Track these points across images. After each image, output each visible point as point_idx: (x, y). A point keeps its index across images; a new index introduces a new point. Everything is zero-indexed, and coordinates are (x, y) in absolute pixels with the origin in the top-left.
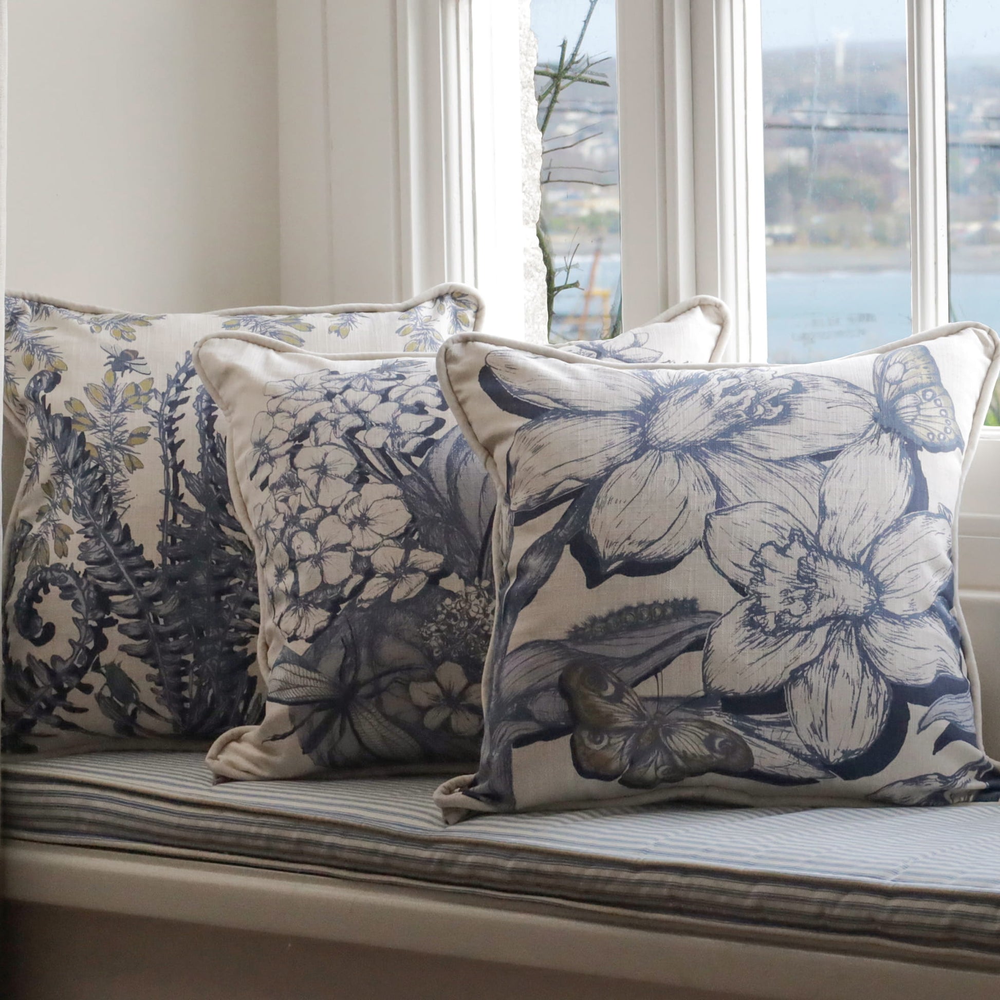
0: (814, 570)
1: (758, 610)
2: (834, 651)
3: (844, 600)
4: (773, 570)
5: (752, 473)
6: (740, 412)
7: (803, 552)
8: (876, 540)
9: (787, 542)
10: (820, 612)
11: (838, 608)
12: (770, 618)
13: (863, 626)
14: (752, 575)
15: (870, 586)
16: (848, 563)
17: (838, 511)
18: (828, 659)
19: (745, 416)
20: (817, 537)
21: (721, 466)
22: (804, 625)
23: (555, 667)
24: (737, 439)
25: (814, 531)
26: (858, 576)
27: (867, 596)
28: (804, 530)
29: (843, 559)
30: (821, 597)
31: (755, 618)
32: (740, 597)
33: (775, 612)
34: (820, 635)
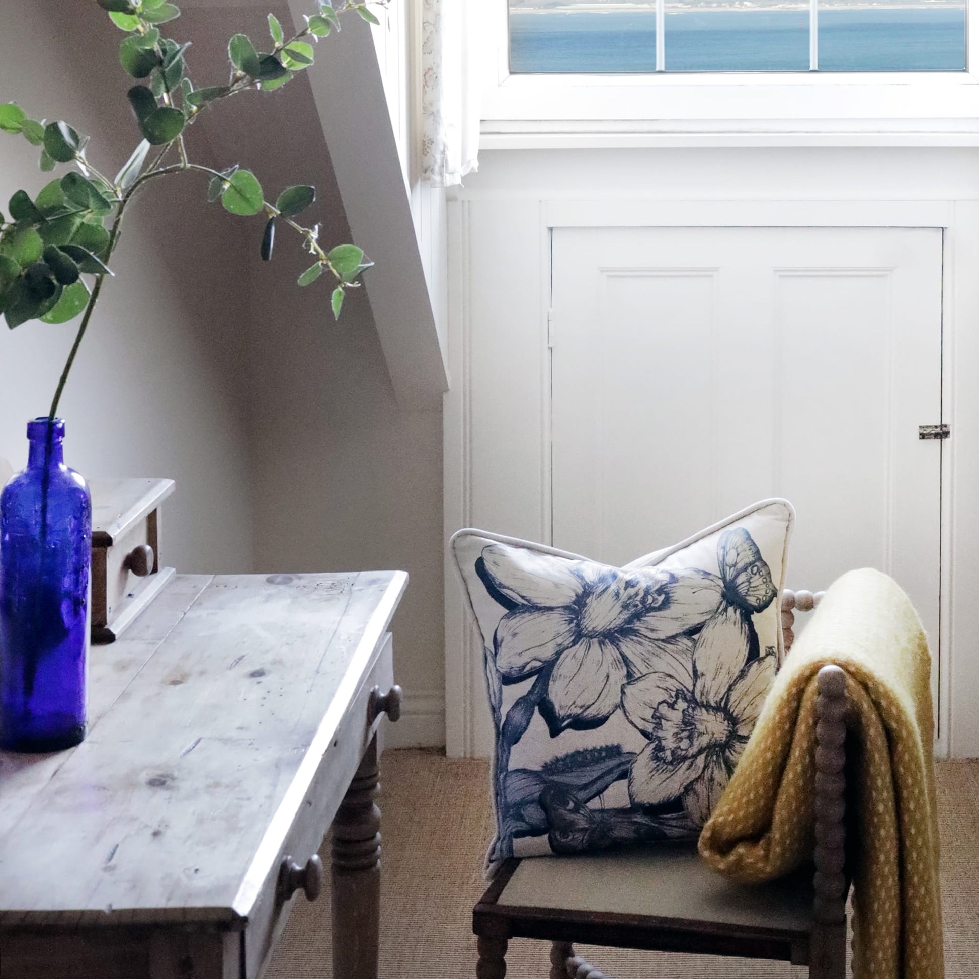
0: (693, 717)
1: (660, 748)
2: (710, 769)
3: (713, 734)
4: (666, 720)
5: (648, 651)
6: (638, 603)
7: (685, 705)
8: (730, 689)
9: (674, 699)
10: (700, 744)
11: (711, 740)
12: (668, 753)
13: (727, 750)
14: (654, 725)
15: (728, 721)
16: (714, 708)
17: (705, 673)
18: (707, 775)
19: (641, 606)
20: (693, 693)
21: (629, 647)
22: (690, 755)
23: (536, 790)
24: (637, 625)
25: (691, 688)
26: (721, 716)
27: (726, 728)
28: (684, 689)
29: (711, 706)
30: (699, 736)
31: (658, 754)
32: (647, 741)
33: (670, 749)
34: (701, 760)
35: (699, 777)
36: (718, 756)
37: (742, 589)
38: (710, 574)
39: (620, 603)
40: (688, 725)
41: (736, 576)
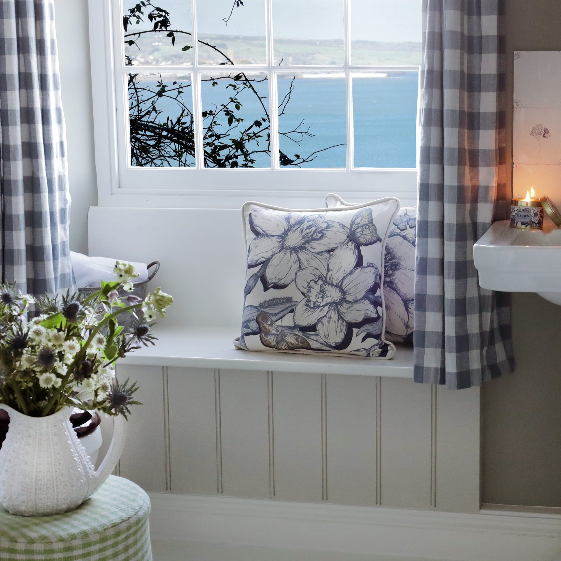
35: (325, 316)
36: (334, 308)
37: (358, 235)
38: (344, 226)
39: (301, 236)
40: (322, 291)
41: (357, 229)
